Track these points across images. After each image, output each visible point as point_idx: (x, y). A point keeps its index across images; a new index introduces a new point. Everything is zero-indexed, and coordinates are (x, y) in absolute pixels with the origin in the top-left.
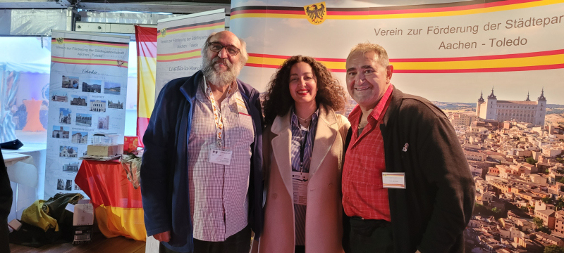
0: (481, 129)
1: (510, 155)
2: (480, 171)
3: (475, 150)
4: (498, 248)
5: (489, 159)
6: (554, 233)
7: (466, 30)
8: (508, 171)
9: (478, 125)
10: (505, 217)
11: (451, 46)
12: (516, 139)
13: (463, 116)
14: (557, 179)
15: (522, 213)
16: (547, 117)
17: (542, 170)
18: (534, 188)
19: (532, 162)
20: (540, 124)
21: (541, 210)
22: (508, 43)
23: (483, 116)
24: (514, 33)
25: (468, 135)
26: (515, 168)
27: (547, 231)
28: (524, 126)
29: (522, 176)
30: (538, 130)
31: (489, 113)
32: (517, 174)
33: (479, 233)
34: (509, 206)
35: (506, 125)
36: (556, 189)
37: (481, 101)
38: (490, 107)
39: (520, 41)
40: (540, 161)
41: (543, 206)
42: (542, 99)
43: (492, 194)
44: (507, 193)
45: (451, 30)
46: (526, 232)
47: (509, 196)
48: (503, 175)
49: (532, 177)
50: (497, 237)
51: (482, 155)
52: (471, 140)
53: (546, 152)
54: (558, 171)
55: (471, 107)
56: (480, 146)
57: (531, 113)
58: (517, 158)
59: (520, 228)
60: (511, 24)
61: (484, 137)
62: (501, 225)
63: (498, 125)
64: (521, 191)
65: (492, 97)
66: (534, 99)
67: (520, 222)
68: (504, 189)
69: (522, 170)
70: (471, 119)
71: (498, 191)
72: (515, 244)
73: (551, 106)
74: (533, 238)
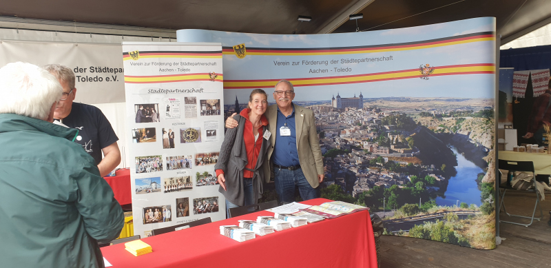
0: (335, 113)
1: (350, 123)
2: (337, 133)
3: (334, 123)
4: (349, 167)
5: (340, 126)
6: (373, 154)
7: (321, 63)
8: (350, 131)
9: (333, 111)
10: (351, 152)
11: (315, 71)
12: (352, 115)
13: (325, 107)
14: (372, 130)
15: (358, 149)
16: (364, 104)
17: (365, 128)
18: (362, 136)
19: (360, 125)
20: (361, 107)
21: (366, 145)
22: (343, 70)
23: (335, 106)
24: (345, 66)
25: (329, 116)
26: (352, 129)
27: (370, 153)
28: (354, 109)
29: (356, 132)
30: (361, 110)
31: (338, 105)
32: (354, 132)
33: (340, 163)
34: (352, 147)
35: (347, 109)
36: (372, 135)
37: (333, 99)
38: (338, 101)
39: (349, 70)
40: (363, 124)
41: (367, 143)
42: (361, 96)
43: (344, 143)
44: (350, 141)
45: (314, 63)
46: (361, 157)
47: (351, 142)
48: (348, 133)
49: (361, 132)
50: (349, 163)
51: (337, 125)
52: (331, 118)
53: (365, 120)
54: (372, 127)
55: (329, 102)
56: (335, 121)
57: (357, 103)
58: (353, 124)
59: (358, 156)
60: (343, 61)
61: (337, 116)
62: (349, 157)
63: (343, 110)
64: (357, 139)
65: (338, 97)
66: (358, 96)
67: (358, 153)
68: (349, 140)
69: (356, 129)
70: (330, 108)
71: (346, 141)
72: (357, 164)
73: (365, 99)
74: (364, 158)
